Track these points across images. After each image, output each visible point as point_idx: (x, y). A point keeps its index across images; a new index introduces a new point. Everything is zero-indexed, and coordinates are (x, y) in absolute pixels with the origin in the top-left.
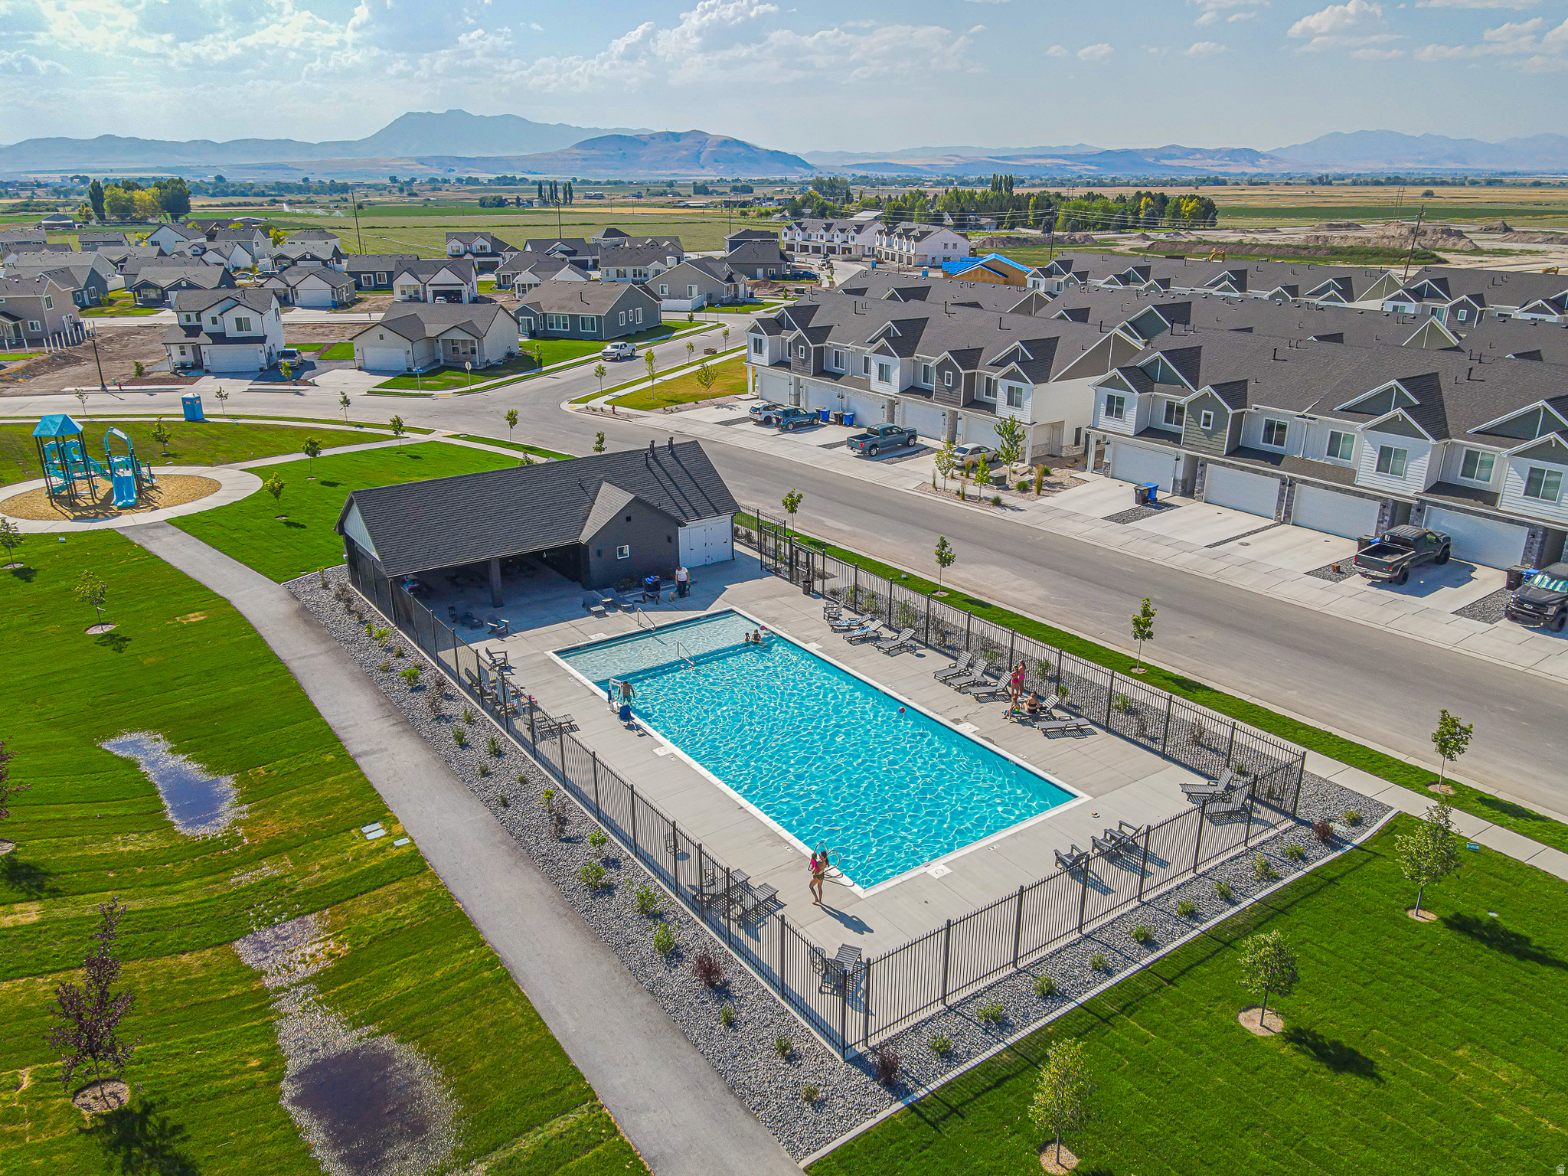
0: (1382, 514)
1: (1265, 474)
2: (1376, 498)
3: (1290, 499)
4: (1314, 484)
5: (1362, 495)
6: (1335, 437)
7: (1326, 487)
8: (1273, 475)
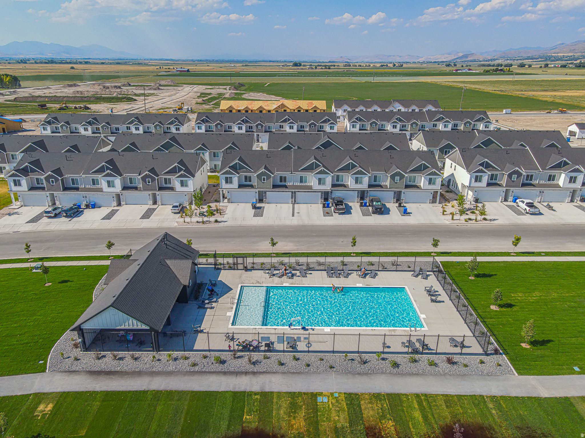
0: (322, 195)
1: (286, 191)
2: (319, 192)
3: (295, 197)
4: (301, 192)
5: (315, 192)
6: (301, 178)
7: (305, 192)
8: (289, 191)
